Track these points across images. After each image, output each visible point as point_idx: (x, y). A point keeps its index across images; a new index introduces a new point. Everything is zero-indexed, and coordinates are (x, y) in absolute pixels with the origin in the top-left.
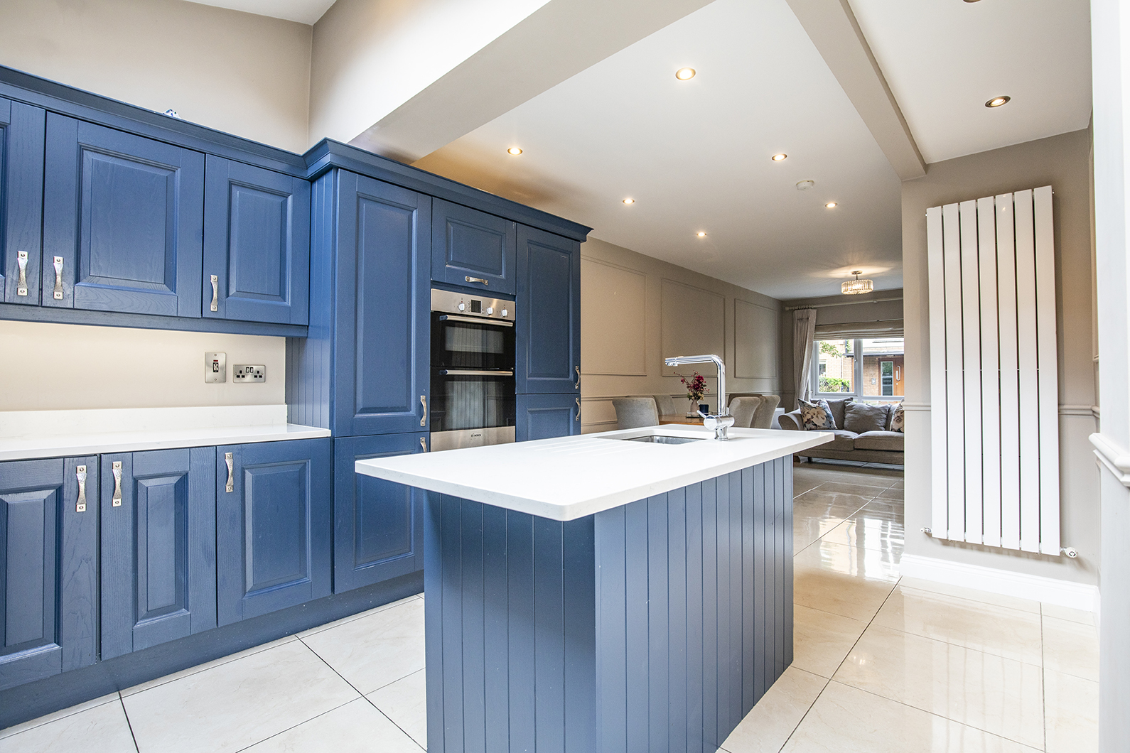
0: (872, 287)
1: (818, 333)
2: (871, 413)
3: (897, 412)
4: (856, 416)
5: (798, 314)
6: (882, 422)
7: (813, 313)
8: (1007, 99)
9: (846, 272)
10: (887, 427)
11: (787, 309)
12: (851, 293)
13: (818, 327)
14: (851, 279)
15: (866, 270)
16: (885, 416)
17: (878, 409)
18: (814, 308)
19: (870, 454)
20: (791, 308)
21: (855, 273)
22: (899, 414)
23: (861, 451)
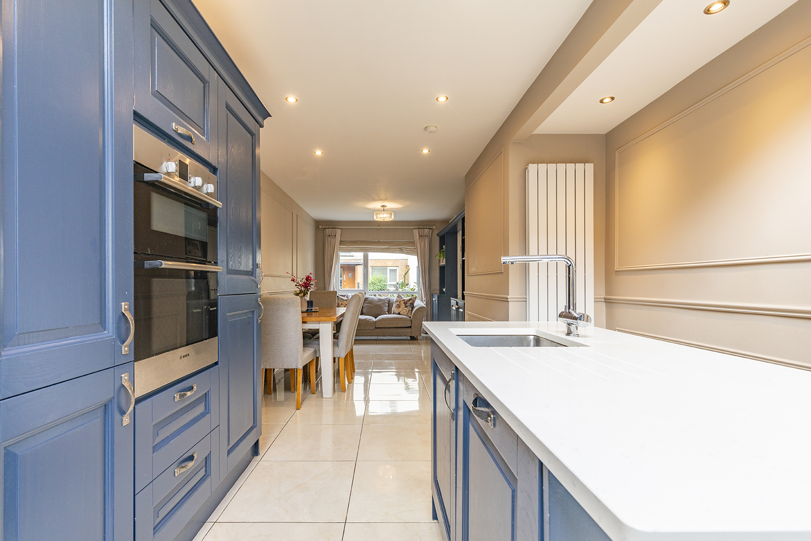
0: (393, 217)
1: (341, 246)
2: (380, 303)
3: (396, 301)
4: (371, 305)
5: (328, 231)
6: (386, 309)
7: (339, 232)
8: (613, 98)
9: (377, 205)
10: (389, 312)
11: (320, 227)
12: (380, 220)
13: (341, 243)
14: (379, 210)
15: (390, 205)
16: (387, 304)
17: (384, 300)
18: (340, 229)
19: (385, 330)
20: (324, 227)
21: (383, 206)
22: (398, 303)
23: (379, 329)
